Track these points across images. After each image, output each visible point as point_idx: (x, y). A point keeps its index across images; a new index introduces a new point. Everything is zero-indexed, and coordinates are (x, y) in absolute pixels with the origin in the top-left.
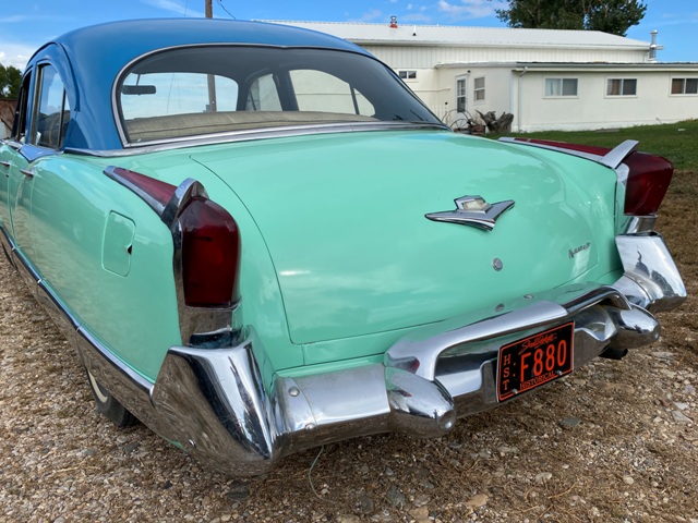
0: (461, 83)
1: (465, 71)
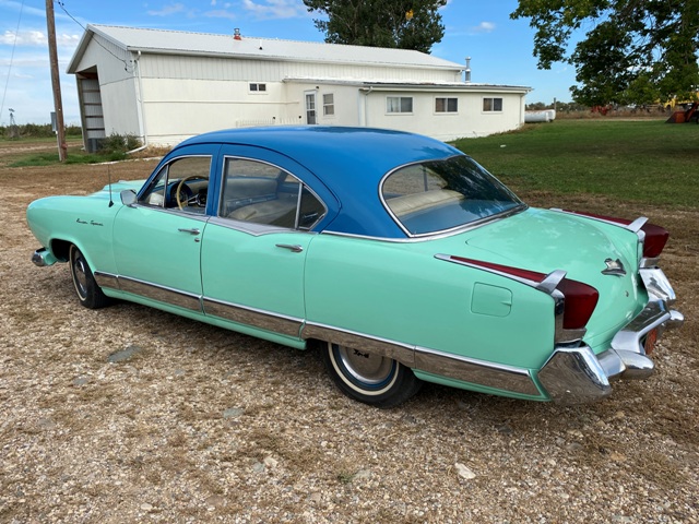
0: (310, 98)
1: (314, 87)
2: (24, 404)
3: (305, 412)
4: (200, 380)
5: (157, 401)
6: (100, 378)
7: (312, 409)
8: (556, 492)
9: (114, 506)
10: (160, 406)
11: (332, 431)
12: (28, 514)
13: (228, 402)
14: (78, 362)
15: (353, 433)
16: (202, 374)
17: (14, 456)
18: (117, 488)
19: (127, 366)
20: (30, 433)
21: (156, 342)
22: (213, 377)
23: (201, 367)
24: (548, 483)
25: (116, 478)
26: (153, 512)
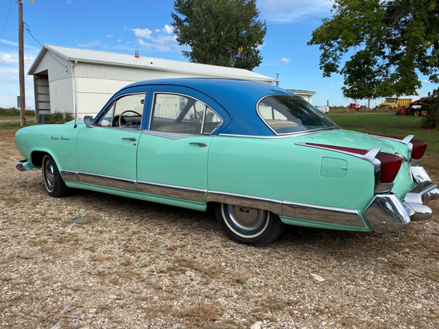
2: (19, 243)
3: (207, 249)
4: (134, 233)
5: (108, 243)
6: (68, 231)
7: (211, 247)
8: (378, 287)
9: (90, 296)
10: (111, 246)
11: (226, 258)
12: (32, 300)
13: (155, 244)
14: (52, 223)
15: (241, 259)
16: (135, 230)
17: (17, 270)
18: (90, 287)
19: (85, 226)
20: (26, 258)
21: (101, 214)
22: (143, 232)
23: (134, 227)
24: (372, 283)
25: (89, 282)
26: (117, 299)
